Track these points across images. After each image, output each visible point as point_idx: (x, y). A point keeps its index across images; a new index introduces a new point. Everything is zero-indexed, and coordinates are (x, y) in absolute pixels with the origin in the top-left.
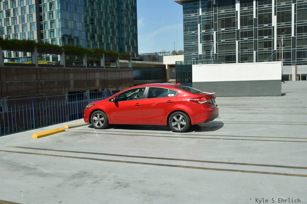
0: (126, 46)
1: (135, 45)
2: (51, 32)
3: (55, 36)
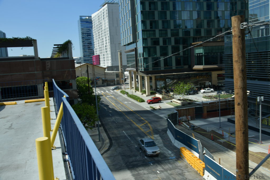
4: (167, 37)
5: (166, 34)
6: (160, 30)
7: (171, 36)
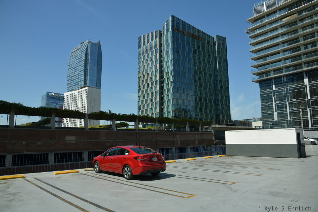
0: (221, 115)
1: (228, 114)
2: (167, 107)
3: (170, 110)
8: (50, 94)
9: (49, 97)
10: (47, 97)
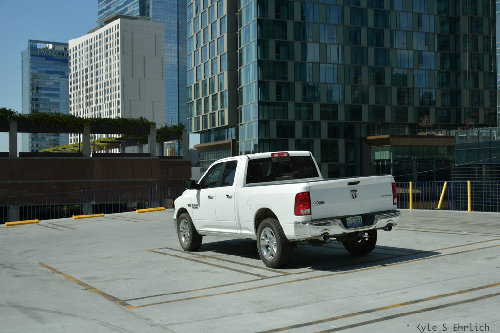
4: (311, 121)
5: (310, 113)
6: (297, 105)
7: (321, 119)
8: (39, 46)
9: (37, 56)
10: (32, 55)
